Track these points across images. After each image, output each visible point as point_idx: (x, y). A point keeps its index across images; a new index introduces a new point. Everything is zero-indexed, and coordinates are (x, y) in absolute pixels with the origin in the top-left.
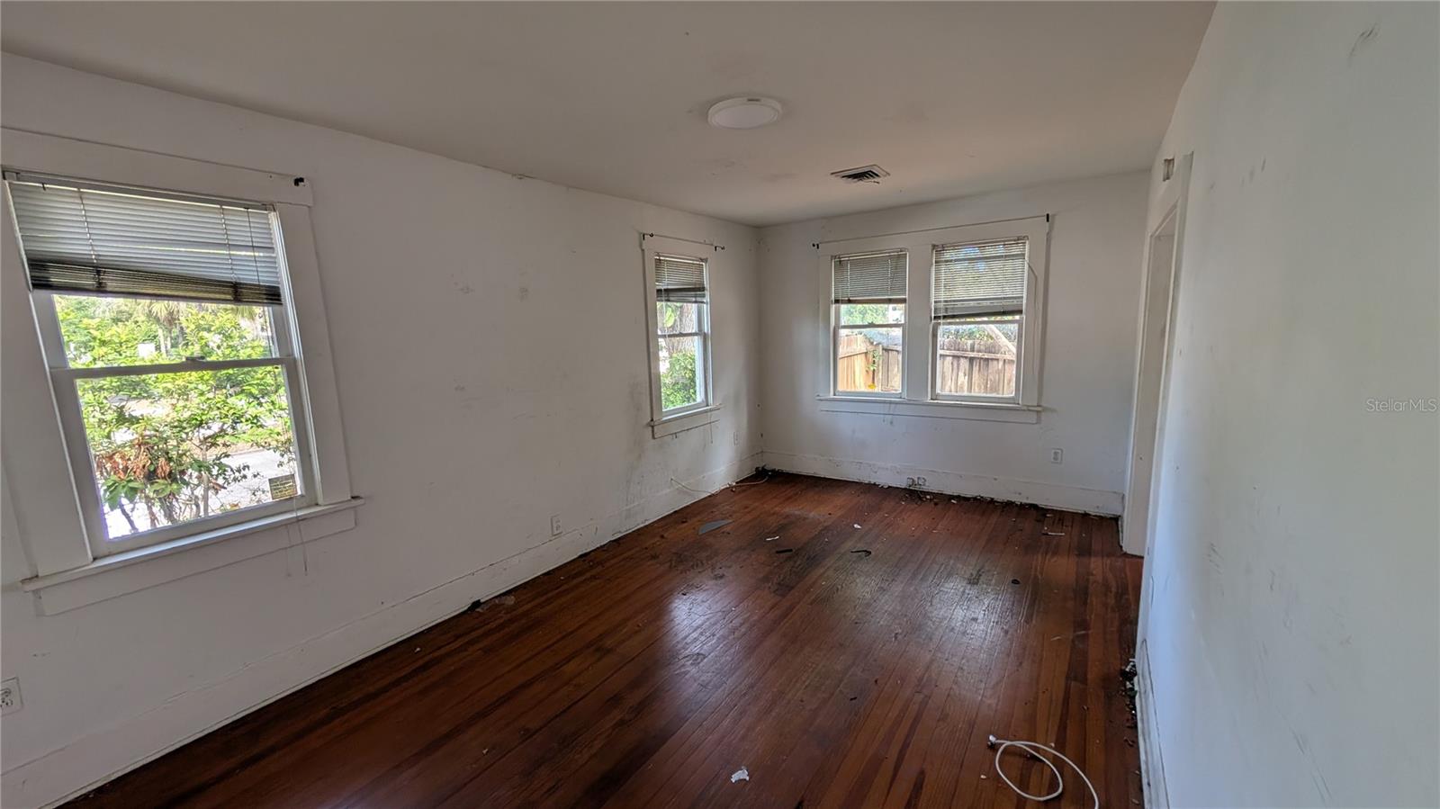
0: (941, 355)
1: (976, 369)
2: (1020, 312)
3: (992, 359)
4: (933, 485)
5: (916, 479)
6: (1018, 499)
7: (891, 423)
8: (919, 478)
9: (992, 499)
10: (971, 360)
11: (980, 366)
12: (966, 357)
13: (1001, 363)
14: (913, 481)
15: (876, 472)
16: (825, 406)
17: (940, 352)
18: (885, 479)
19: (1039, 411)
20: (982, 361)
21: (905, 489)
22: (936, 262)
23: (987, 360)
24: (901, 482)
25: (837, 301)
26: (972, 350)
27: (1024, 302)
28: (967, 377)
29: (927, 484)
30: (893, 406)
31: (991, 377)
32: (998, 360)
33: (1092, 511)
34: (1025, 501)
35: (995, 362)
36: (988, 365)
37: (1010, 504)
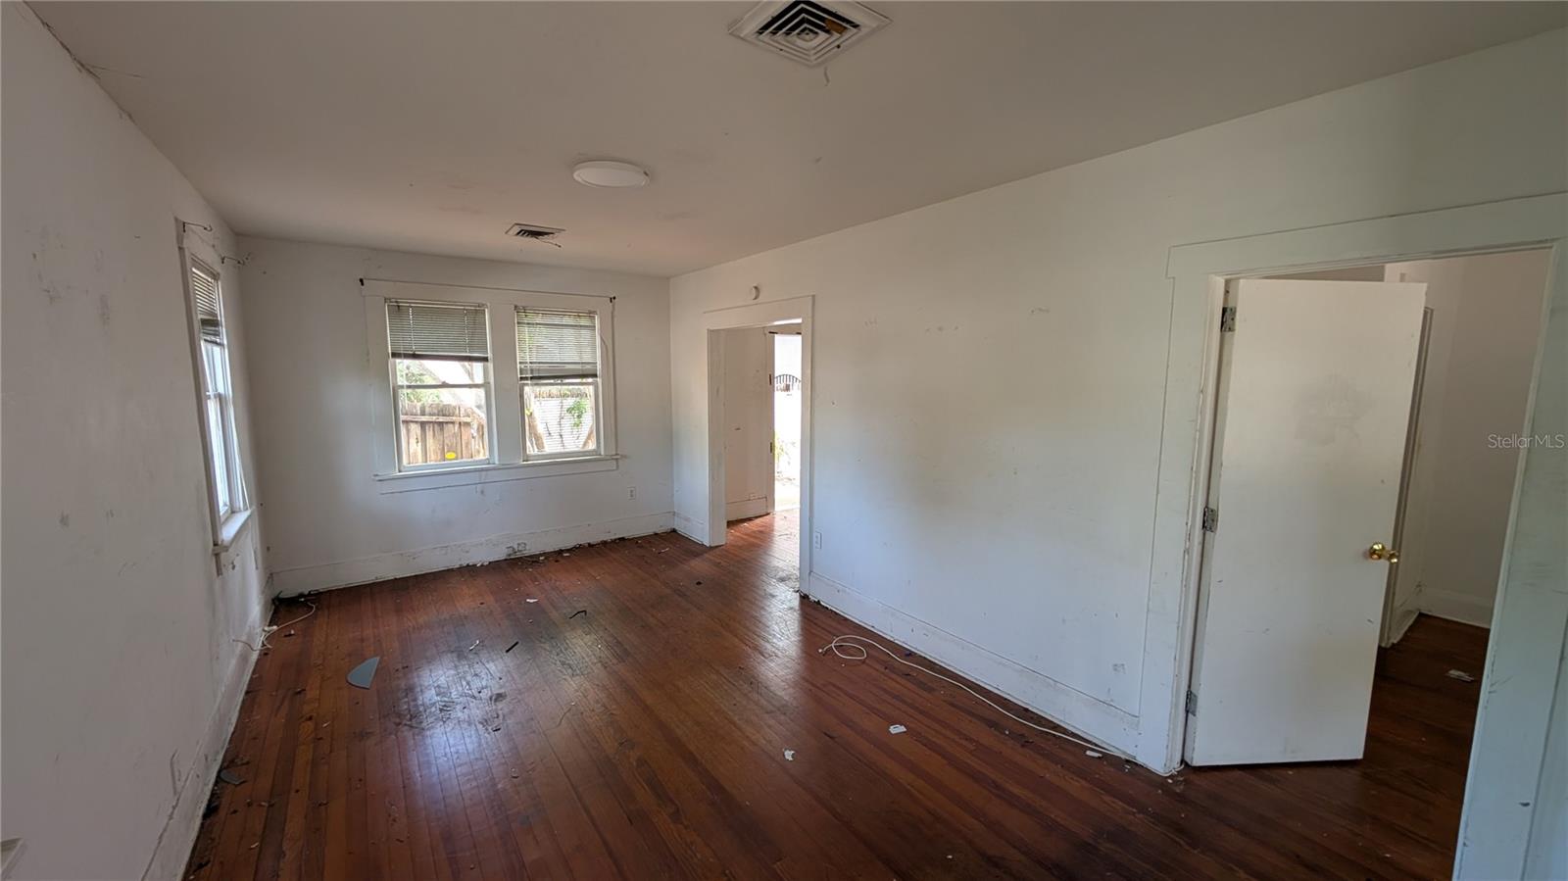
0: (404, 422)
1: (429, 434)
2: (595, 376)
3: (447, 423)
4: (533, 549)
5: (516, 547)
6: (608, 537)
7: (482, 492)
8: (519, 544)
9: (589, 544)
10: (423, 424)
11: (434, 430)
12: (416, 422)
13: (457, 426)
14: (514, 549)
15: (467, 552)
16: (386, 488)
17: (402, 417)
18: (481, 557)
19: (616, 458)
20: (436, 426)
21: (506, 560)
22: (518, 323)
23: (441, 424)
24: (500, 554)
25: (395, 355)
26: (423, 413)
27: (599, 367)
28: (420, 444)
29: (527, 548)
30: (484, 473)
31: (447, 441)
32: (453, 423)
33: (659, 530)
34: (613, 537)
35: (451, 425)
36: (442, 429)
37: (604, 543)
